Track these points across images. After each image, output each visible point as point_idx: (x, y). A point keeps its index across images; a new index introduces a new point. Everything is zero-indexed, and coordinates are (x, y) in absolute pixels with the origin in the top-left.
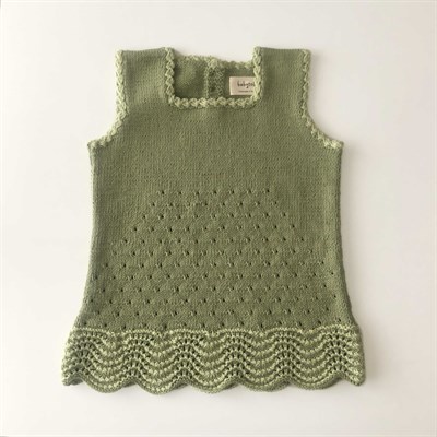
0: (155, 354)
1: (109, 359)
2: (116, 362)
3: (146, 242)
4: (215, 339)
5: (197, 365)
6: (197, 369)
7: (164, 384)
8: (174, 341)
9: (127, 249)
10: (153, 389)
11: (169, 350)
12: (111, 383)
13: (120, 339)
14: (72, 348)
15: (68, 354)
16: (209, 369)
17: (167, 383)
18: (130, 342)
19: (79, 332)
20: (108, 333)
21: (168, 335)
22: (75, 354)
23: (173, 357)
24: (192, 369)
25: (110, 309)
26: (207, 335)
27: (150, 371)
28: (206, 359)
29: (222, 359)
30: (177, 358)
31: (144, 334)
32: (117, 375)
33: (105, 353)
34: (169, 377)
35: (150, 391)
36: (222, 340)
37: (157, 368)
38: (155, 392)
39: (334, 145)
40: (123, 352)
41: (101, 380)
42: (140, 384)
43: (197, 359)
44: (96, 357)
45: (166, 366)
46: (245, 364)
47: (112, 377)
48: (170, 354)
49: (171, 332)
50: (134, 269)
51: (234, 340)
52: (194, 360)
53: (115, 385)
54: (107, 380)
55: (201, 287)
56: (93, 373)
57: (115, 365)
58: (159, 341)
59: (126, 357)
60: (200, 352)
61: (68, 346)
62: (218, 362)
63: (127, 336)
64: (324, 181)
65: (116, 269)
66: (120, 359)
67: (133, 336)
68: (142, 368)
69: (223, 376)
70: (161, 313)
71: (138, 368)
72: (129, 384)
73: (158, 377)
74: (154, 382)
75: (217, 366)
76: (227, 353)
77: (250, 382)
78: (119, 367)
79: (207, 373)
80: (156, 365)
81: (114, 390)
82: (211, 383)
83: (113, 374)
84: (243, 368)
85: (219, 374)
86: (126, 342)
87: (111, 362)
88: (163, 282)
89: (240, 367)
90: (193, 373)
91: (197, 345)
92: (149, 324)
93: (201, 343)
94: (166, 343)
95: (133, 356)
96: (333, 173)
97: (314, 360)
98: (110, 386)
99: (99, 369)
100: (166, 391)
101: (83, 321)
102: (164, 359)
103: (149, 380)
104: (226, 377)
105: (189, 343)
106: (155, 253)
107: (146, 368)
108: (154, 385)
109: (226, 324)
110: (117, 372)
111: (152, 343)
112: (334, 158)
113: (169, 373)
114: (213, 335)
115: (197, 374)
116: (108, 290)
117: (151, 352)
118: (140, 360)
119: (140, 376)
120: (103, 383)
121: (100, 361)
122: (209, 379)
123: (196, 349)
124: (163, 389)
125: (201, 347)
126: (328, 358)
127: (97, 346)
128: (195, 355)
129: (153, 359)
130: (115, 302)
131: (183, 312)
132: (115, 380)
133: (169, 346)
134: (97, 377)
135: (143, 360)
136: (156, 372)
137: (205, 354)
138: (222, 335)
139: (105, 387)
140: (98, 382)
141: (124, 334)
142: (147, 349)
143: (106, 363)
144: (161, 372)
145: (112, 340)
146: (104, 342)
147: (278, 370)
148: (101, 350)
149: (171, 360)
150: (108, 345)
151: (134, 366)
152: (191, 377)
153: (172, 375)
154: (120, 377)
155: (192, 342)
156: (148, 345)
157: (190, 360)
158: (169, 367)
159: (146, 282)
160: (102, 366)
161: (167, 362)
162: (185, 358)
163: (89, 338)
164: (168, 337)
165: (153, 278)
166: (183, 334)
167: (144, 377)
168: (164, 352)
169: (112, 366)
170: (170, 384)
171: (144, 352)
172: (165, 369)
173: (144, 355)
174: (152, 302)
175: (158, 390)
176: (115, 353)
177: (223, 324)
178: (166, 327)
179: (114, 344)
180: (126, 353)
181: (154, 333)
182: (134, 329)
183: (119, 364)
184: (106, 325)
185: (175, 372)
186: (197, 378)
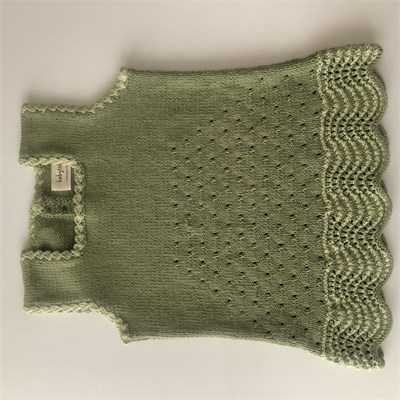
0: (351, 269)
1: (356, 319)
2: (359, 310)
3: (230, 279)
4: (333, 205)
5: (361, 223)
6: (365, 224)
7: (382, 259)
8: (336, 249)
9: (238, 299)
10: (387, 271)
11: (346, 254)
12: (381, 315)
13: (334, 307)
14: (344, 358)
15: (351, 362)
16: (366, 211)
17: (380, 255)
18: (337, 296)
19: (327, 350)
20: (328, 319)
21: (330, 255)
22: (351, 354)
23: (352, 249)
24: (365, 229)
25: (302, 318)
26: (329, 213)
27: (368, 274)
28: (356, 213)
29: (355, 197)
30: (354, 245)
31: (328, 281)
32: (373, 309)
33: (349, 323)
34: (375, 253)
35: (389, 274)
36: (334, 197)
37: (365, 267)
38: (391, 268)
39: (124, 78)
40: (348, 303)
41: (378, 326)
42: (381, 284)
43: (355, 223)
44: (353, 332)
45: (363, 257)
46: (359, 172)
47: (375, 315)
48: (350, 253)
49: (327, 251)
50: (258, 292)
51: (334, 184)
52: (356, 227)
53: (384, 311)
55: (278, 220)
56: (371, 335)
57: (362, 311)
58: (336, 265)
59: (354, 300)
60: (347, 220)
61: (342, 362)
62: (358, 201)
63: (331, 299)
64: (163, 88)
65: (259, 311)
66: (356, 306)
67: (330, 292)
68: (365, 283)
69: (373, 195)
70: (306, 262)
71: (365, 286)
72: (382, 296)
73: (375, 266)
74: (379, 270)
75: (363, 203)
76: (348, 192)
77: (379, 166)
78: (364, 307)
79: (370, 213)
80: (361, 267)
81: (389, 313)
82: (381, 208)
83: (371, 313)
84: (364, 174)
85: (370, 199)
86: (337, 300)
88: (272, 261)
89: (364, 177)
90: (369, 228)
91: (340, 224)
92: (318, 275)
93: (338, 219)
94: (338, 257)
95: (352, 292)
96: (154, 79)
97: (355, 99)
98: (385, 317)
99: (366, 329)
100: (390, 257)
101: (316, 347)
102: (355, 259)
103: (378, 275)
104: (374, 192)
105: (339, 232)
106: (241, 269)
107: (364, 278)
108: (383, 269)
109: (316, 192)
110: (369, 309)
111: (338, 272)
112: (138, 78)
113: (370, 254)
114: (329, 207)
115: (370, 224)
116: (281, 319)
117: (348, 273)
118: (356, 285)
119: (374, 285)
120: (382, 324)
121: (358, 327)
122: (377, 212)
123: (344, 225)
124: (387, 260)
125: (343, 220)
126: (353, 83)
127: (342, 331)
128: (351, 226)
129: (356, 270)
130: (294, 313)
131: (305, 239)
132: (379, 311)
133: (341, 254)
134: (375, 331)
135: (356, 281)
136: (369, 268)
137: (350, 215)
138: (329, 197)
139: (385, 322)
140: (381, 329)
141: (329, 303)
142: (344, 278)
143: (360, 322)
144: (369, 262)
145: (335, 316)
146: (337, 323)
147: (366, 137)
148: (346, 326)
149: (356, 251)
150: (341, 319)
151: (363, 291)
152: (374, 230)
153: (372, 250)
154: (375, 305)
155: (336, 229)
156: (340, 277)
157: (356, 231)
158: (364, 253)
159: (273, 279)
160: (364, 325)
161: (358, 256)
162: (353, 236)
163: (334, 339)
164: (332, 255)
165: (268, 271)
166: (328, 239)
167: (374, 280)
168: (348, 259)
169: (363, 314)
170: (382, 252)
171: (348, 280)
172: (366, 258)
173: (351, 280)
174: (294, 272)
175: (388, 265)
176: (349, 312)
177: (318, 196)
178: (320, 257)
179: (339, 313)
180: (349, 300)
181: (328, 271)
182: (324, 292)
183: (361, 307)
184: (320, 322)
185: (369, 247)
186: (375, 224)
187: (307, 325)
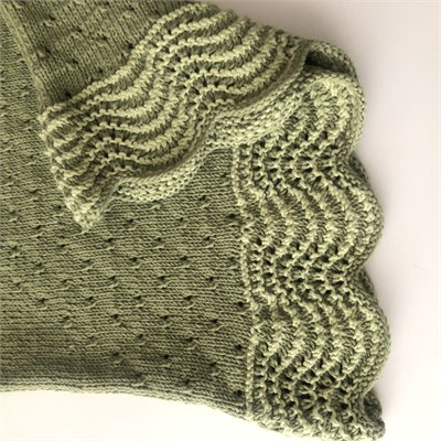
0: (291, 232)
1: (312, 336)
2: (316, 317)
3: (64, 277)
5: (306, 137)
6: (314, 136)
7: (355, 206)
8: (259, 195)
9: (83, 314)
10: (370, 229)
11: (278, 202)
12: (365, 324)
13: (265, 314)
14: (293, 422)
15: (308, 429)
16: (313, 112)
17: (351, 197)
18: (270, 290)
19: (256, 406)
20: (255, 341)
21: (248, 209)
22: (307, 414)
23: (293, 192)
24: (315, 147)
25: (204, 341)
27: (329, 239)
30: (295, 184)
31: (249, 262)
32: (347, 313)
33: (299, 346)
34: (339, 196)
35: (376, 237)
37: (321, 225)
38: (378, 224)
40: (292, 304)
41: (361, 349)
42: (361, 258)
43: (292, 138)
44: (310, 364)
45: (314, 206)
47: (352, 324)
48: (288, 200)
49: (241, 202)
50: (120, 297)
52: (296, 146)
53: (369, 316)
54: (359, 336)
56: (348, 370)
57: (325, 318)
58: (260, 227)
59: (305, 296)
60: (276, 133)
61: (288, 431)
63: (256, 298)
65: (121, 334)
66: (309, 308)
67: (254, 284)
68: (325, 259)
70: (205, 229)
71: (325, 266)
73: (342, 223)
74: (352, 228)
78: (328, 310)
79: (320, 113)
80: (313, 226)
81: (381, 318)
82: (342, 101)
83: (344, 322)
86: (271, 299)
87: (318, 329)
88: (142, 233)
90: (324, 144)
91: (262, 144)
92: (228, 252)
94: (264, 211)
95: (300, 281)
98: (373, 327)
99: (336, 357)
101: (233, 399)
102: (299, 212)
103: (350, 240)
106: (84, 255)
107: (323, 249)
108: (361, 227)
110: (339, 314)
111: (267, 242)
113: (330, 198)
115: (325, 135)
116: (163, 348)
117: (287, 242)
118: (306, 264)
119: (345, 262)
120: (368, 343)
121: (318, 354)
122: (335, 109)
123: (270, 144)
124: (367, 207)
127: (286, 363)
128: (284, 145)
129: (302, 236)
130: (188, 332)
131: (199, 184)
132: (359, 316)
133: (271, 205)
134: (356, 360)
135: (307, 257)
136: (329, 226)
139: (376, 340)
140: (368, 356)
141: (254, 306)
142: (281, 252)
143: (321, 342)
144: (328, 215)
145: (268, 332)
146: (274, 349)
148: (293, 354)
149: (299, 196)
150: (280, 339)
151: (322, 277)
152: (334, 147)
153: (332, 189)
154: (349, 305)
155: (256, 156)
157: (295, 154)
158: (317, 197)
159: (145, 268)
160: (330, 348)
161: (305, 204)
162: (292, 165)
163: (269, 383)
164: (253, 210)
165: (134, 254)
166: (242, 177)
167: (343, 251)
168: (283, 213)
169: (327, 326)
170: (354, 191)
171: (289, 257)
172: (322, 206)
173: (296, 255)
174: (182, 250)
175: (370, 218)
176: (296, 322)
178: (232, 216)
179: (275, 326)
180: (295, 297)
181: (245, 240)
182: (242, 285)
183: (321, 311)
184: (239, 347)
185: (325, 183)
186: (334, 134)
187: (212, 355)
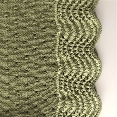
0: (74, 71)
1: (78, 105)
2: (80, 100)
4: (63, 27)
5: (81, 40)
6: (84, 40)
7: (95, 64)
8: (65, 58)
10: (98, 72)
11: (71, 61)
12: (94, 102)
13: (63, 98)
16: (84, 32)
17: (94, 62)
18: (66, 90)
20: (59, 107)
21: (61, 62)
23: (75, 58)
24: (84, 44)
25: (41, 107)
26: (60, 32)
27: (86, 74)
28: (78, 33)
29: (77, 22)
30: (77, 55)
31: (59, 80)
32: (89, 98)
33: (74, 109)
34: (90, 61)
35: (99, 74)
36: (63, 21)
37: (84, 70)
38: (100, 70)
40: (73, 95)
41: (92, 110)
42: (95, 81)
43: (77, 40)
44: (76, 114)
45: (82, 63)
46: (80, 5)
47: (91, 102)
48: (74, 60)
49: (58, 60)
50: (10, 90)
51: (63, 13)
52: (78, 43)
53: (96, 100)
54: (92, 106)
55: (25, 38)
56: (88, 116)
57: (82, 100)
58: (64, 69)
59: (77, 93)
60: (72, 38)
62: (79, 25)
63: (61, 93)
66: (78, 97)
67: (61, 88)
68: (84, 81)
69: (89, 21)
70: (45, 68)
71: (84, 83)
72: (95, 89)
73: (90, 69)
74: (93, 72)
75: (82, 26)
76: (72, 18)
77: (93, 1)
78: (83, 97)
79: (87, 33)
80: (81, 70)
81: (100, 101)
82: (94, 30)
83: (88, 101)
84: (83, 6)
85: (87, 24)
86: (66, 93)
87: (80, 103)
88: (20, 68)
89: (83, 8)
90: (87, 43)
91: (67, 41)
92: (52, 76)
93: (66, 37)
94: (66, 63)
95: (75, 87)
98: (97, 103)
99: (85, 112)
100: (100, 63)
102: (77, 65)
103: (92, 75)
104: (89, 18)
107: (84, 77)
108: (96, 71)
109: (51, 19)
110: (87, 98)
111: (66, 74)
113: (87, 61)
114: (60, 28)
115: (87, 40)
116: (26, 109)
117: (73, 75)
118: (78, 82)
119: (90, 82)
120: (95, 108)
121: (79, 111)
122: (91, 32)
123: (70, 41)
124: (98, 65)
125: (69, 38)
127: (69, 114)
128: (74, 42)
129: (78, 73)
130: (36, 103)
131: (43, 52)
132: (93, 100)
133: (68, 62)
134: (91, 113)
135: (78, 80)
136: (86, 70)
137: (74, 34)
138: (60, 22)
139: (97, 107)
140: (94, 112)
141: (60, 96)
142: (70, 78)
143: (81, 107)
144: (86, 67)
145: (64, 104)
146: (65, 110)
148: (71, 111)
149: (77, 59)
150: (68, 107)
151: (83, 87)
152: (90, 45)
153: (88, 59)
154: (90, 96)
155: (65, 44)
156: (67, 77)
157: (78, 45)
158: (83, 60)
159: (21, 80)
160: (83, 109)
161: (79, 62)
162: (76, 49)
164: (62, 62)
165: (17, 75)
166: (59, 51)
167: (90, 78)
168: (72, 65)
169: (83, 102)
170: (95, 60)
171: (73, 79)
172: (85, 63)
173: (75, 79)
174: (36, 75)
175: (99, 68)
176: (73, 101)
177: (52, 21)
178: (54, 64)
179: (67, 102)
180: (74, 93)
181: (59, 73)
182: (56, 88)
183: (81, 97)
184: (54, 109)
185: (86, 56)
186: (90, 41)
187: (44, 112)
